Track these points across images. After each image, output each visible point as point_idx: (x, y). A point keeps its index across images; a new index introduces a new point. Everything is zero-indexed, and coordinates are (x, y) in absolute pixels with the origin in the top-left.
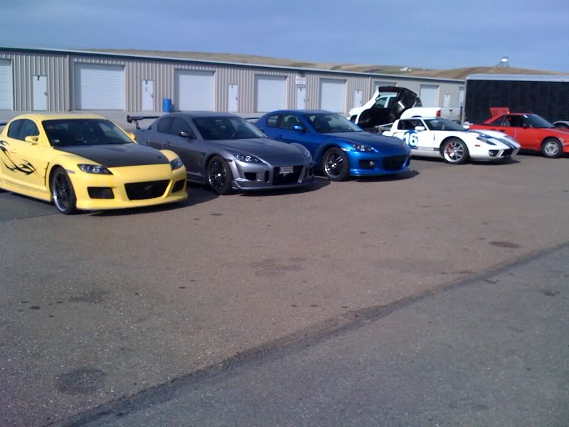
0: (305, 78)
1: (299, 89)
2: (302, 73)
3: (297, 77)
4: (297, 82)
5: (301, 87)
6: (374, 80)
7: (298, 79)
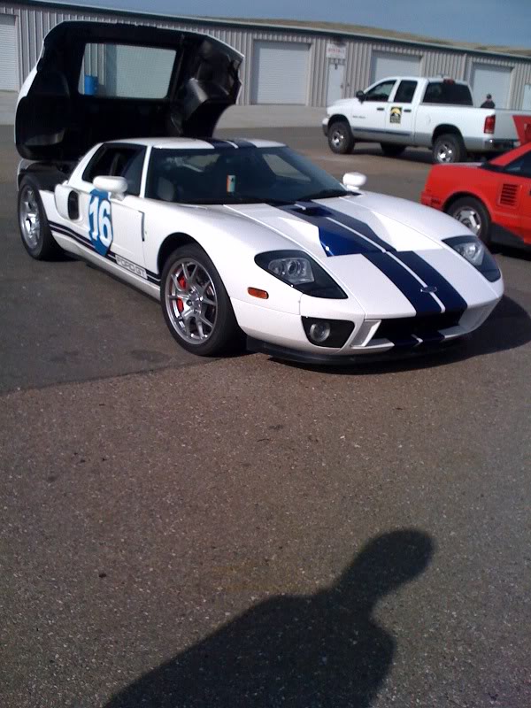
0: (344, 49)
1: (332, 67)
2: (339, 39)
3: (330, 45)
4: (328, 55)
5: (336, 62)
6: (471, 60)
7: (330, 49)
